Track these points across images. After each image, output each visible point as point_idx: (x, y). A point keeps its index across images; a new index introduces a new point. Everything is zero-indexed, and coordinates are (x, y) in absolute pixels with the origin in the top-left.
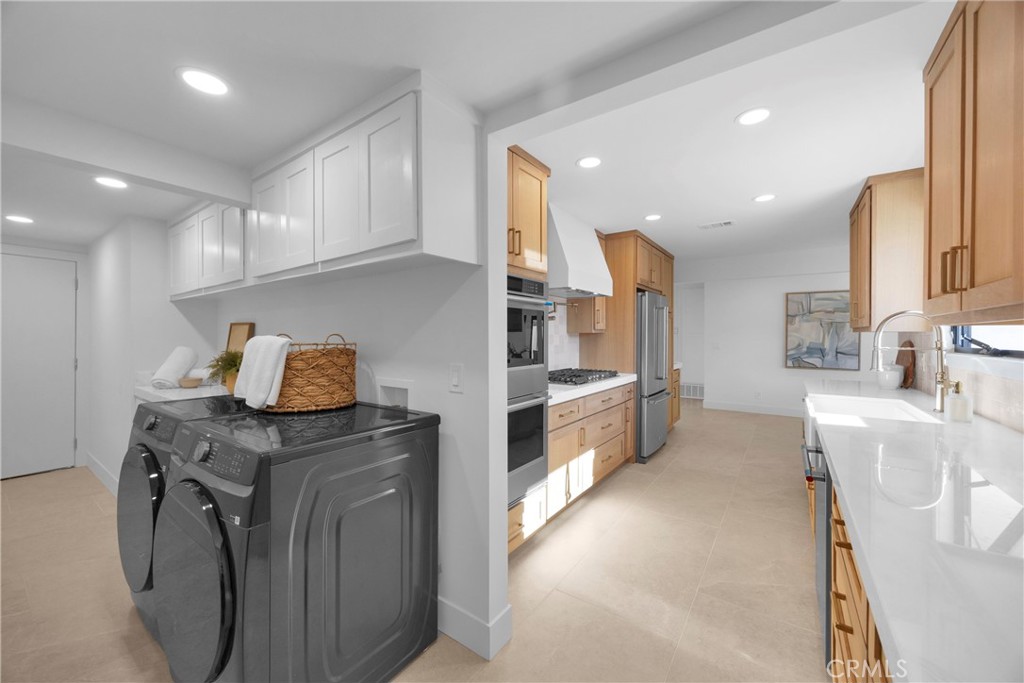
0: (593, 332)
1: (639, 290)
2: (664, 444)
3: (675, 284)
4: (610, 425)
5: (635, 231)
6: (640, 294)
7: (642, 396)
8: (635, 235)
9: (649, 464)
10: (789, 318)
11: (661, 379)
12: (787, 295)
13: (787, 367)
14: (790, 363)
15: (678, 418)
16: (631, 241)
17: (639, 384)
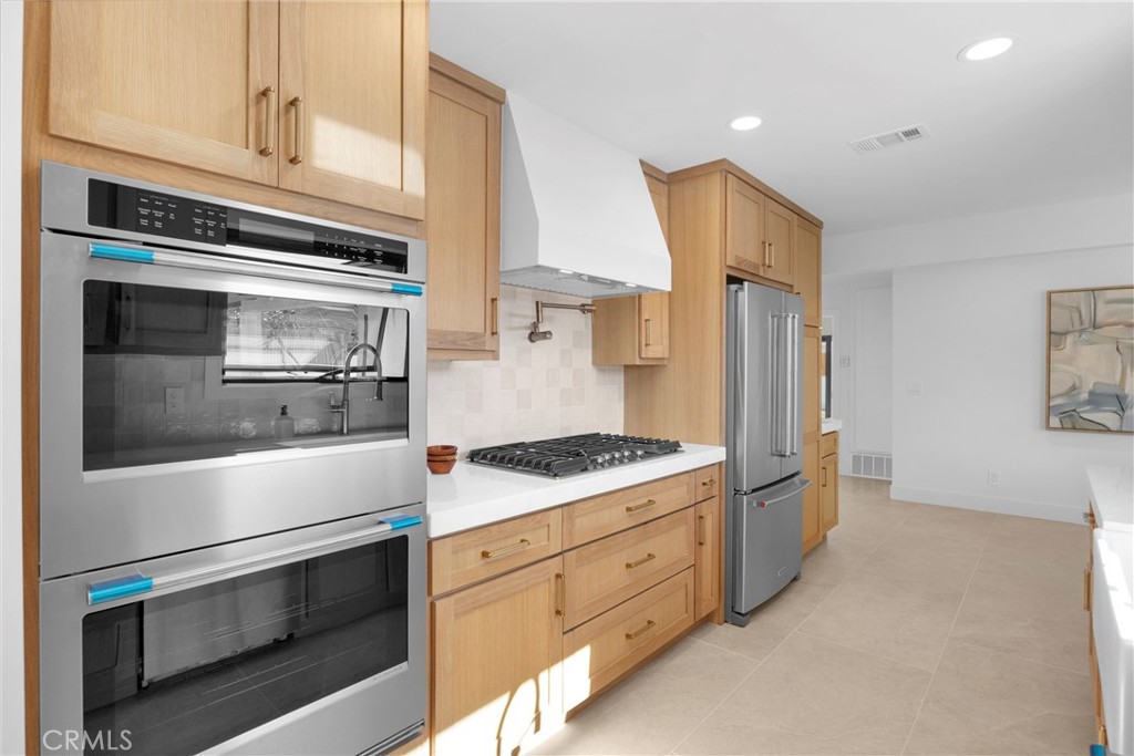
0: (638, 362)
1: (731, 280)
2: (795, 579)
3: (824, 278)
4: (650, 556)
5: (724, 160)
6: (734, 287)
7: (737, 492)
8: (724, 169)
9: (754, 626)
10: (1054, 337)
11: (784, 456)
12: (1050, 294)
13: (1048, 428)
14: (1055, 422)
15: (834, 522)
16: (715, 182)
17: (730, 466)
